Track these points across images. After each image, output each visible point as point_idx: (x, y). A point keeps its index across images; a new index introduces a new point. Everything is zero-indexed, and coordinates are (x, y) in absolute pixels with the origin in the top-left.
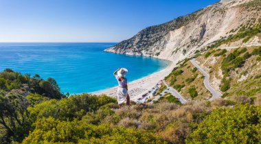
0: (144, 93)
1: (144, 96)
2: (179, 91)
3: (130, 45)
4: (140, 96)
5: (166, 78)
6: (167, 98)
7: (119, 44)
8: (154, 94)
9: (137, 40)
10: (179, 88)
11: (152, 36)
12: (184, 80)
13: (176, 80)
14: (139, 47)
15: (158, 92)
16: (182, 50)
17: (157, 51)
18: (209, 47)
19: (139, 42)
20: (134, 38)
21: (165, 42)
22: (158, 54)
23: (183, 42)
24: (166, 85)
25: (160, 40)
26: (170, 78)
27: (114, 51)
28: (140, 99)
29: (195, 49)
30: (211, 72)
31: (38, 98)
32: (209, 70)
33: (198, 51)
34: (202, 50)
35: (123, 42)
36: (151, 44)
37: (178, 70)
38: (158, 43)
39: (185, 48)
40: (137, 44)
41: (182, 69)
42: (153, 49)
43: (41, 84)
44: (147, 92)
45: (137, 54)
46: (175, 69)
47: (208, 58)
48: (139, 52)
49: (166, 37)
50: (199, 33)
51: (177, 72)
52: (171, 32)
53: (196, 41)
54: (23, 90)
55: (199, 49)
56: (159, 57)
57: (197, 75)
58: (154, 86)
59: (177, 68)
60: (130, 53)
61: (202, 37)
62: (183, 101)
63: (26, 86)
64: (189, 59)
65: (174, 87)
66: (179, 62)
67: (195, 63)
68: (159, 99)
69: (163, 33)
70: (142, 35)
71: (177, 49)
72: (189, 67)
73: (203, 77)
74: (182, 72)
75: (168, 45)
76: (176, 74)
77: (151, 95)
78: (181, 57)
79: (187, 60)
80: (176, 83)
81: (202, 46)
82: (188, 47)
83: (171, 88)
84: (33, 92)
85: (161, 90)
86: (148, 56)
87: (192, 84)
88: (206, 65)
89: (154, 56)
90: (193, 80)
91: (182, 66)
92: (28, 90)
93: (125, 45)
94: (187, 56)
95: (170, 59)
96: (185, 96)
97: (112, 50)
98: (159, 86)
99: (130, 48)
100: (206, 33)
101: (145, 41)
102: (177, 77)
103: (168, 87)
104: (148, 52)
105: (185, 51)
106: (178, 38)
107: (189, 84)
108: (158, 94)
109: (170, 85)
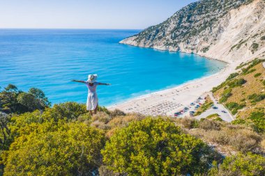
3: (161, 34)
5: (215, 90)
7: (143, 31)
8: (193, 114)
9: (173, 25)
10: (234, 107)
11: (198, 18)
12: (246, 96)
13: (230, 95)
14: (176, 36)
15: (199, 110)
16: (250, 43)
17: (205, 45)
19: (176, 29)
20: (168, 22)
21: (220, 30)
22: (206, 49)
24: (213, 100)
25: (210, 25)
26: (222, 90)
27: (135, 43)
35: (150, 29)
36: (195, 33)
38: (207, 31)
39: (258, 40)
40: (172, 32)
41: (245, 77)
42: (197, 40)
44: (181, 108)
45: (171, 48)
46: (233, 76)
48: (175, 44)
49: (222, 21)
51: (235, 82)
52: (233, 11)
56: (208, 54)
58: (194, 100)
59: (237, 74)
60: (160, 47)
64: (261, 61)
65: (227, 106)
66: (241, 65)
69: (218, 13)
70: (181, 17)
71: (241, 43)
74: (244, 82)
75: (224, 35)
76: (232, 85)
77: (187, 114)
78: (247, 57)
79: (256, 62)
80: (231, 100)
83: (221, 107)
85: (205, 108)
86: (189, 52)
89: (199, 53)
91: (245, 71)
93: (152, 33)
97: (131, 42)
98: (203, 102)
99: (160, 38)
101: (185, 28)
102: (234, 90)
103: (216, 105)
104: (190, 46)
105: (255, 46)
106: (245, 22)
107: (254, 103)
108: (199, 113)
109: (221, 102)
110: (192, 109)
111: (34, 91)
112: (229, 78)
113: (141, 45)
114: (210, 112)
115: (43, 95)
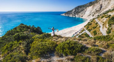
0: (75, 32)
1: (76, 33)
2: (90, 32)
3: (71, 13)
4: (74, 33)
5: (85, 26)
6: (85, 34)
7: (67, 12)
8: (80, 33)
9: (74, 11)
10: (90, 30)
11: (80, 9)
12: (92, 27)
13: (89, 27)
14: (75, 13)
15: (81, 31)
16: (92, 14)
17: (82, 15)
18: (103, 14)
19: (75, 11)
20: (73, 10)
21: (85, 12)
22: (82, 16)
23: (92, 12)
24: (85, 29)
25: (83, 10)
26: (87, 26)
27: (64, 15)
28: (74, 34)
29: (97, 14)
30: (103, 25)
31: (34, 34)
32: (103, 24)
33: (98, 15)
34: (100, 15)
35: (68, 12)
36: (79, 12)
37: (90, 23)
38: (82, 12)
39: (93, 14)
40: (74, 12)
41: (92, 23)
42: (80, 14)
43: (35, 29)
44: (77, 31)
45: (74, 16)
46: (89, 23)
47: (103, 19)
48: (75, 15)
49: (85, 10)
50: (99, 8)
51: (89, 24)
52: (87, 8)
53: (98, 11)
54: (28, 31)
55: (99, 14)
56: (83, 17)
57: (98, 25)
58: (80, 29)
59: (90, 22)
60: (71, 16)
61: (100, 10)
62: (91, 36)
63: (29, 30)
64: (95, 19)
65: (88, 30)
66: (91, 20)
67: (97, 20)
68: (81, 35)
69: (84, 8)
70: (76, 9)
71: (90, 14)
72: (94, 22)
73: (100, 27)
74: (91, 24)
75: (86, 13)
76: (89, 25)
77: (78, 33)
78: (92, 18)
79: (94, 19)
80: (89, 29)
81: (100, 13)
82: (95, 13)
83: (87, 30)
84: (32, 32)
85: (83, 31)
86: (78, 17)
87: (95, 29)
88: (101, 22)
89: (81, 17)
90: (96, 27)
91: (92, 21)
92: (30, 31)
94: (94, 17)
95: (87, 18)
96: (92, 34)
98: (82, 29)
99: (71, 14)
100: (102, 8)
101: (77, 11)
102: (89, 26)
103: (85, 30)
104: (78, 15)
105: (93, 15)
106: (90, 10)
107: (94, 29)
108: (81, 32)
109: (87, 29)
110: (80, 31)
111: (38, 27)
112: (88, 23)
113: (66, 15)
114: (84, 32)
115: (40, 28)
